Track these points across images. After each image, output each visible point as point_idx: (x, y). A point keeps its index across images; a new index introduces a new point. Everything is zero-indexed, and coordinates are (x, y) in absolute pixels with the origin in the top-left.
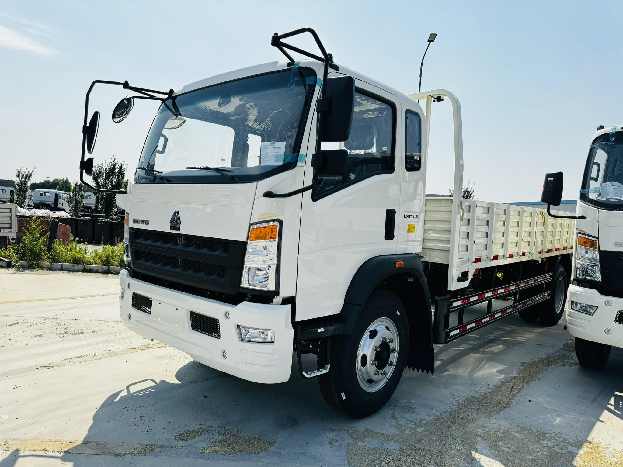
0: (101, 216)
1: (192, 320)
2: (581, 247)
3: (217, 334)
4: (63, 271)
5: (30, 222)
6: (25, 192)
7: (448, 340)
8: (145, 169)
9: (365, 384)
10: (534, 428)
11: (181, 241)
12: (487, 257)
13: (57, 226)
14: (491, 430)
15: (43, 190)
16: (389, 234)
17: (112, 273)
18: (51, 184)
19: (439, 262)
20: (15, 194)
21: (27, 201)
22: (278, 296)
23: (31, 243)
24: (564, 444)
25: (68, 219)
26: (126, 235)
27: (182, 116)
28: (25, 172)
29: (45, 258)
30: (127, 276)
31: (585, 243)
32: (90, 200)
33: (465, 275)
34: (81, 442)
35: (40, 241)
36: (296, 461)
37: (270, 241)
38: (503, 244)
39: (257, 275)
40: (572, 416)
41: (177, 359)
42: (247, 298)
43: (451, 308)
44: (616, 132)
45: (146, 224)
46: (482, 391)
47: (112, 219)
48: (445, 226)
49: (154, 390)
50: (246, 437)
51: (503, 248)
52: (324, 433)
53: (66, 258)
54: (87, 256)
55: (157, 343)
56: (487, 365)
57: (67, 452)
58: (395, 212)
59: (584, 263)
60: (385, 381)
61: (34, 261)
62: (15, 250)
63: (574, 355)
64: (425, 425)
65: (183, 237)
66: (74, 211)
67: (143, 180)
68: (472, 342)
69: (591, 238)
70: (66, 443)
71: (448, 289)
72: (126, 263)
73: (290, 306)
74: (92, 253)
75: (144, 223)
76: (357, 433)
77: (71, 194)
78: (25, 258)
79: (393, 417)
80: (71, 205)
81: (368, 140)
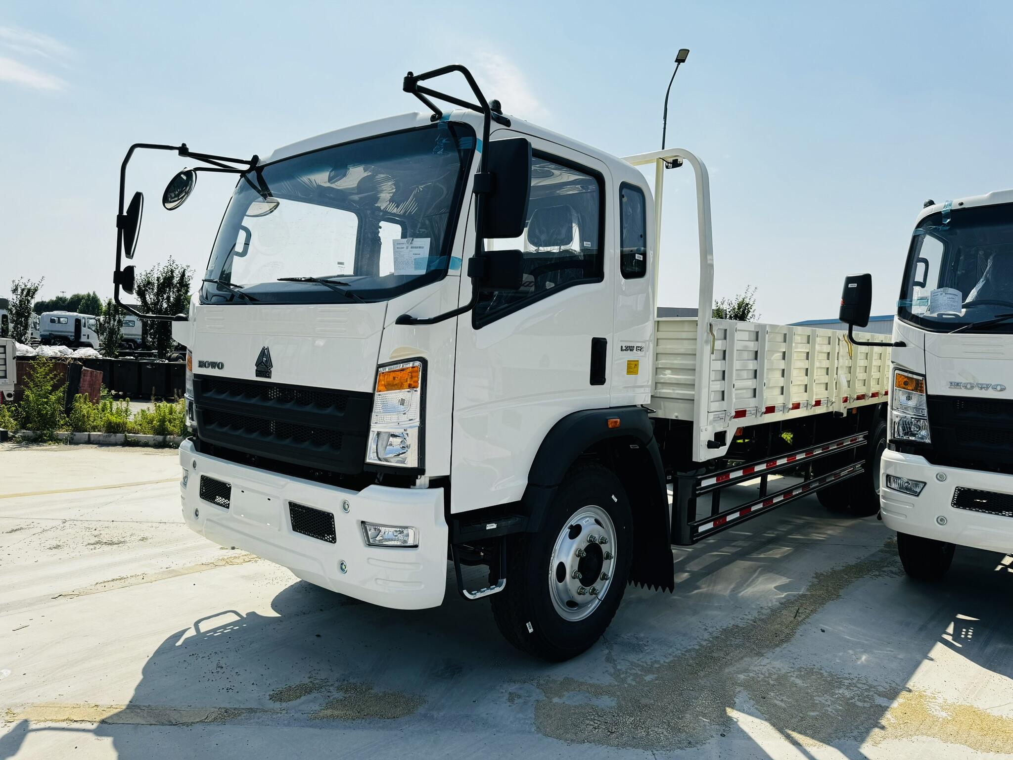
0: (151, 355)
1: (292, 515)
2: (900, 390)
3: (331, 536)
4: (91, 445)
5: (36, 366)
6: (27, 318)
7: (694, 539)
8: (216, 282)
9: (563, 607)
10: (826, 671)
11: (273, 394)
12: (755, 408)
13: (80, 372)
14: (760, 675)
15: (56, 313)
16: (598, 376)
17: (170, 447)
18: (68, 303)
19: (680, 418)
20: (9, 321)
21: (29, 331)
22: (422, 476)
23: (37, 400)
24: (869, 694)
25: (97, 360)
26: (189, 385)
27: (272, 196)
28: (26, 286)
29: (62, 425)
30: (191, 450)
31: (906, 383)
32: (133, 329)
33: (720, 438)
34: (124, 707)
35: (53, 398)
36: (455, 727)
37: (408, 392)
38: (782, 388)
39: (391, 445)
40: (886, 652)
41: (274, 580)
42: (376, 480)
43: (698, 490)
44: (951, 210)
45: (219, 368)
46: (749, 617)
47: (169, 359)
48: (687, 362)
49: (238, 627)
50: (380, 694)
51: (782, 394)
52: (501, 686)
53: (95, 423)
54: (129, 420)
55: (243, 556)
56: (760, 579)
57: (103, 722)
58: (606, 343)
59: (906, 415)
60: (596, 604)
61: (44, 430)
62: (12, 412)
63: (898, 558)
64: (658, 669)
65: (277, 388)
66: (108, 347)
67: (214, 298)
68: (740, 543)
69: (915, 377)
70: (102, 709)
71: (693, 460)
72: (190, 430)
73: (442, 490)
74: (137, 415)
75: (216, 368)
76: (551, 685)
77: (102, 318)
78: (30, 425)
79: (609, 659)
80: (101, 338)
81: (564, 231)
